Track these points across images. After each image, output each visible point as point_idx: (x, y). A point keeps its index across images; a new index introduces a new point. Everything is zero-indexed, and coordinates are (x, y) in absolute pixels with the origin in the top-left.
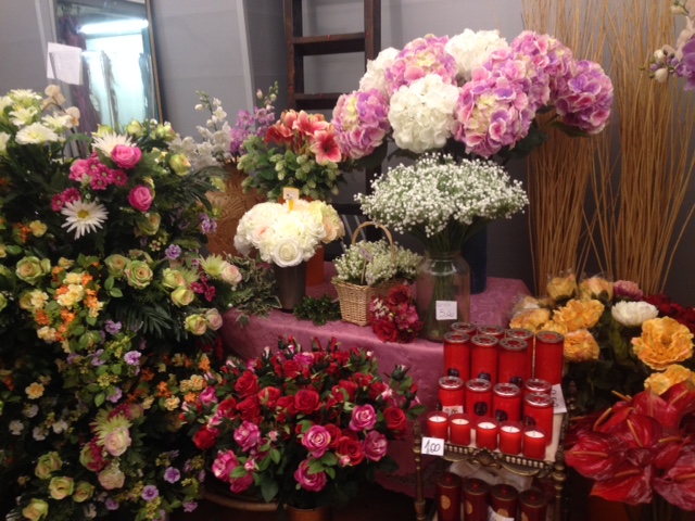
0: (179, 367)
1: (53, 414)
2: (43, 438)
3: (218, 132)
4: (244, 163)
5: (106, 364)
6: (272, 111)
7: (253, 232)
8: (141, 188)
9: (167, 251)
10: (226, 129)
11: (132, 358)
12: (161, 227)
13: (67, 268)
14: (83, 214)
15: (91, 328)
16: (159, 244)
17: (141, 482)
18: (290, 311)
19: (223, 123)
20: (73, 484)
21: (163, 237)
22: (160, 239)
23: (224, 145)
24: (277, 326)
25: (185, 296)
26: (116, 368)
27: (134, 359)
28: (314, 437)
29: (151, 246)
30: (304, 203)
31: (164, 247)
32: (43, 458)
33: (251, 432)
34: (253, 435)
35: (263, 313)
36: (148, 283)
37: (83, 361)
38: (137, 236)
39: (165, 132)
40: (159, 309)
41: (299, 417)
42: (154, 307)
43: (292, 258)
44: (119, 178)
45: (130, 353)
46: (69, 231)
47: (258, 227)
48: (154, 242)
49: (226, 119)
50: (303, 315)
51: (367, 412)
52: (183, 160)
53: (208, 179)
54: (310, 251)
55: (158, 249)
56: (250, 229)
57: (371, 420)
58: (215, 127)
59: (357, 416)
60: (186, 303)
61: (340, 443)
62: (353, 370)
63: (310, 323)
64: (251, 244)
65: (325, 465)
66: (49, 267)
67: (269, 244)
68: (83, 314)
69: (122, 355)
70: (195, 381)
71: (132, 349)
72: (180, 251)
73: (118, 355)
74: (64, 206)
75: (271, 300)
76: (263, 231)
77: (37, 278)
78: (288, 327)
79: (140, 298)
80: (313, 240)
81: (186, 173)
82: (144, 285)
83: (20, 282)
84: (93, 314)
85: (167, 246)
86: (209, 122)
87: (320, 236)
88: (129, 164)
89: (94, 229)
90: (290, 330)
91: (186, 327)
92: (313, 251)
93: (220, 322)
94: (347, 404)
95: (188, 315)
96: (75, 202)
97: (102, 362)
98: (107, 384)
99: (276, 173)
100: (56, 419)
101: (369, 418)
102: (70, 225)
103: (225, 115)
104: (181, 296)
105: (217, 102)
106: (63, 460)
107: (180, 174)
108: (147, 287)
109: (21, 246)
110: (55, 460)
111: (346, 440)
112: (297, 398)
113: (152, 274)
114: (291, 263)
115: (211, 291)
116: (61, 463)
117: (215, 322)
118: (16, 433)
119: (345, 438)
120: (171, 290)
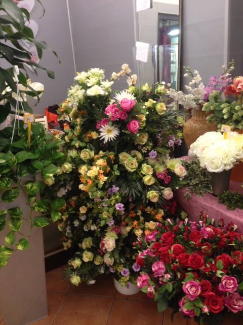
0: (148, 214)
1: (91, 221)
2: (87, 230)
3: (196, 89)
4: (206, 108)
5: (108, 207)
6: (229, 77)
7: (198, 149)
8: (134, 121)
9: (150, 153)
10: (201, 87)
11: (119, 207)
12: (148, 140)
13: (102, 156)
14: (109, 131)
15: (100, 189)
16: (146, 149)
17: (122, 265)
18: (216, 196)
19: (200, 83)
20: (93, 256)
21: (149, 146)
22: (147, 147)
23: (200, 96)
24: (205, 203)
25: (149, 180)
26: (111, 210)
27: (120, 208)
28: (190, 287)
29: (142, 150)
30: (235, 134)
31: (148, 151)
32: (85, 239)
33: (160, 269)
34: (160, 271)
35: (201, 193)
36: (135, 170)
37: (100, 202)
38: (136, 144)
39: (161, 90)
40: (138, 184)
41: (189, 269)
42: (136, 182)
43: (217, 168)
44: (123, 115)
45: (119, 204)
46: (101, 139)
47: (201, 146)
48: (144, 148)
49: (201, 81)
50: (222, 201)
51: (232, 282)
52: (162, 106)
53: (176, 118)
54: (230, 165)
55: (146, 152)
56: (196, 147)
57: (233, 288)
58: (196, 85)
59: (224, 283)
60: (150, 184)
61: (209, 295)
62: (236, 247)
63: (225, 207)
64: (196, 155)
65: (195, 306)
66: (93, 155)
67: (204, 158)
68: (97, 182)
69: (114, 205)
70: (151, 225)
71: (120, 202)
72: (156, 154)
73: (112, 204)
74: (101, 127)
75: (208, 187)
76: (203, 149)
77: (87, 159)
78: (211, 206)
79: (130, 177)
80: (232, 159)
81: (162, 114)
82: (132, 171)
83: (81, 160)
84: (101, 183)
85: (150, 151)
86: (190, 83)
87: (238, 157)
88: (128, 109)
89: (112, 139)
90: (212, 208)
91: (148, 197)
92: (232, 166)
93: (172, 195)
94: (219, 272)
95: (151, 190)
96: (105, 125)
97: (107, 205)
98: (106, 217)
99: (223, 115)
100: (92, 224)
101: (232, 286)
102: (102, 137)
103: (200, 79)
104: (148, 179)
105: (196, 72)
106: (93, 243)
107: (160, 114)
108: (135, 171)
109: (86, 143)
110: (89, 242)
111: (212, 295)
112: (190, 258)
113: (137, 165)
114: (216, 171)
115: (168, 178)
116: (92, 244)
117: (169, 195)
118: (76, 225)
119: (212, 293)
120: (144, 175)
